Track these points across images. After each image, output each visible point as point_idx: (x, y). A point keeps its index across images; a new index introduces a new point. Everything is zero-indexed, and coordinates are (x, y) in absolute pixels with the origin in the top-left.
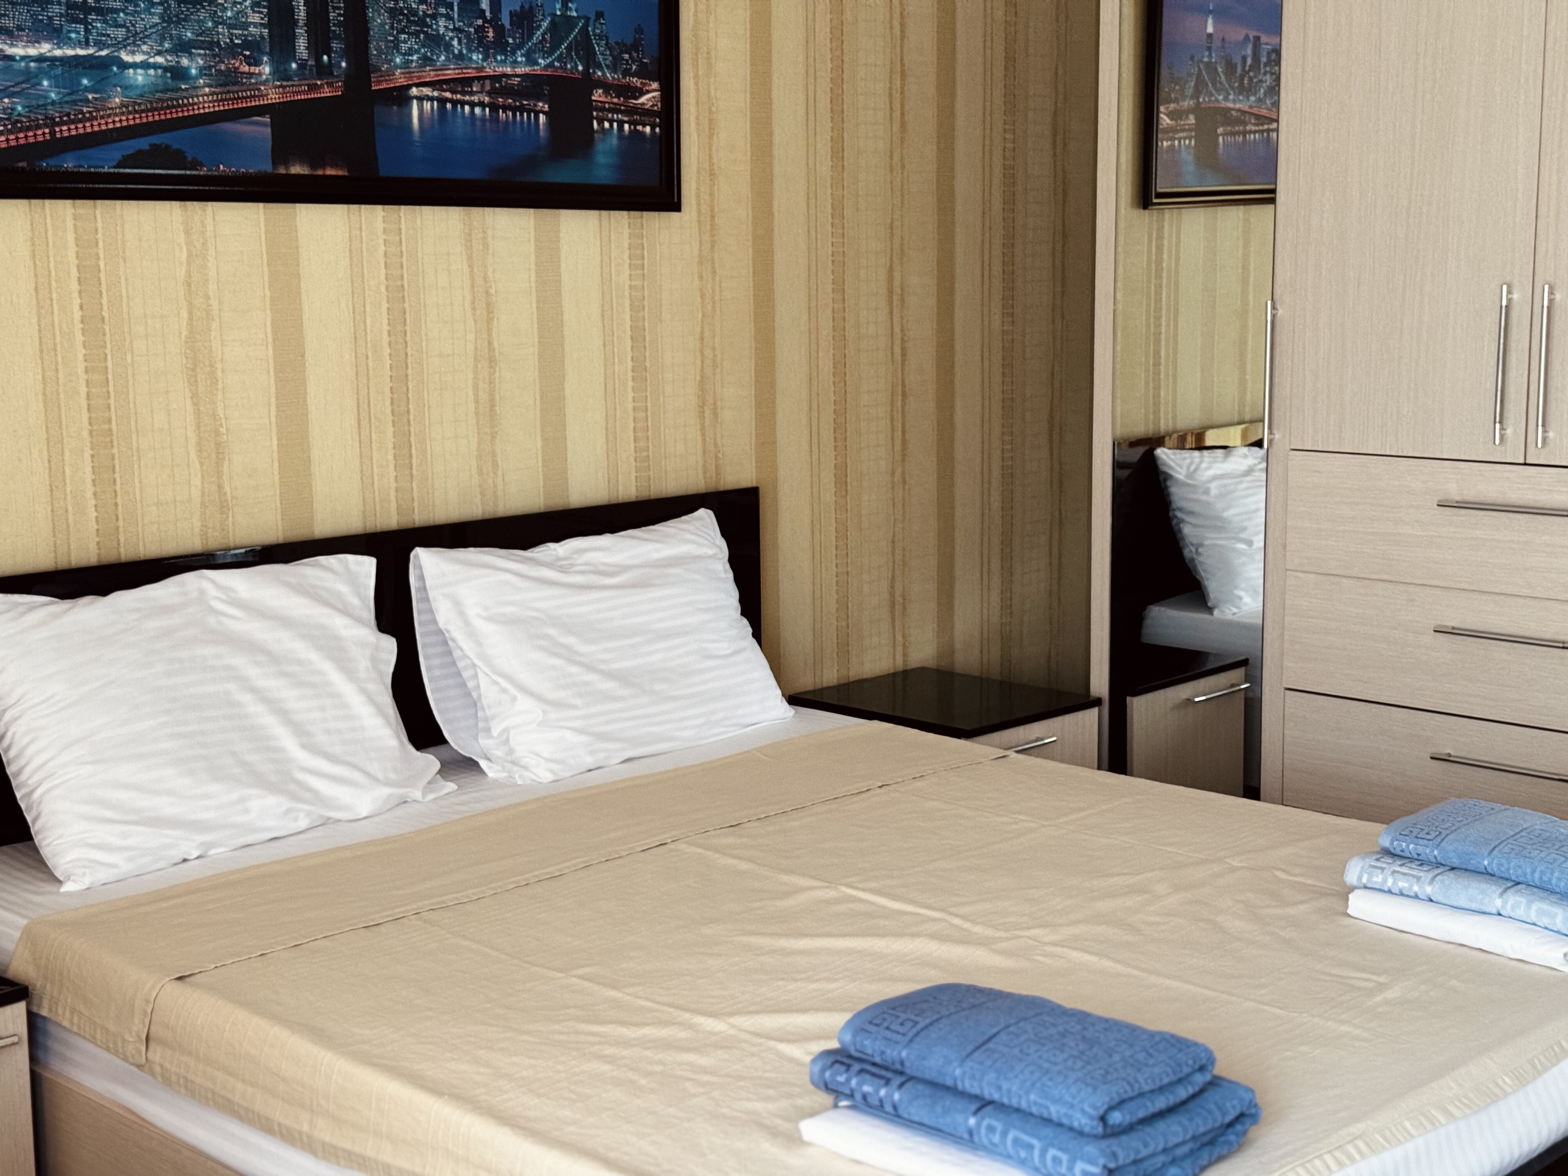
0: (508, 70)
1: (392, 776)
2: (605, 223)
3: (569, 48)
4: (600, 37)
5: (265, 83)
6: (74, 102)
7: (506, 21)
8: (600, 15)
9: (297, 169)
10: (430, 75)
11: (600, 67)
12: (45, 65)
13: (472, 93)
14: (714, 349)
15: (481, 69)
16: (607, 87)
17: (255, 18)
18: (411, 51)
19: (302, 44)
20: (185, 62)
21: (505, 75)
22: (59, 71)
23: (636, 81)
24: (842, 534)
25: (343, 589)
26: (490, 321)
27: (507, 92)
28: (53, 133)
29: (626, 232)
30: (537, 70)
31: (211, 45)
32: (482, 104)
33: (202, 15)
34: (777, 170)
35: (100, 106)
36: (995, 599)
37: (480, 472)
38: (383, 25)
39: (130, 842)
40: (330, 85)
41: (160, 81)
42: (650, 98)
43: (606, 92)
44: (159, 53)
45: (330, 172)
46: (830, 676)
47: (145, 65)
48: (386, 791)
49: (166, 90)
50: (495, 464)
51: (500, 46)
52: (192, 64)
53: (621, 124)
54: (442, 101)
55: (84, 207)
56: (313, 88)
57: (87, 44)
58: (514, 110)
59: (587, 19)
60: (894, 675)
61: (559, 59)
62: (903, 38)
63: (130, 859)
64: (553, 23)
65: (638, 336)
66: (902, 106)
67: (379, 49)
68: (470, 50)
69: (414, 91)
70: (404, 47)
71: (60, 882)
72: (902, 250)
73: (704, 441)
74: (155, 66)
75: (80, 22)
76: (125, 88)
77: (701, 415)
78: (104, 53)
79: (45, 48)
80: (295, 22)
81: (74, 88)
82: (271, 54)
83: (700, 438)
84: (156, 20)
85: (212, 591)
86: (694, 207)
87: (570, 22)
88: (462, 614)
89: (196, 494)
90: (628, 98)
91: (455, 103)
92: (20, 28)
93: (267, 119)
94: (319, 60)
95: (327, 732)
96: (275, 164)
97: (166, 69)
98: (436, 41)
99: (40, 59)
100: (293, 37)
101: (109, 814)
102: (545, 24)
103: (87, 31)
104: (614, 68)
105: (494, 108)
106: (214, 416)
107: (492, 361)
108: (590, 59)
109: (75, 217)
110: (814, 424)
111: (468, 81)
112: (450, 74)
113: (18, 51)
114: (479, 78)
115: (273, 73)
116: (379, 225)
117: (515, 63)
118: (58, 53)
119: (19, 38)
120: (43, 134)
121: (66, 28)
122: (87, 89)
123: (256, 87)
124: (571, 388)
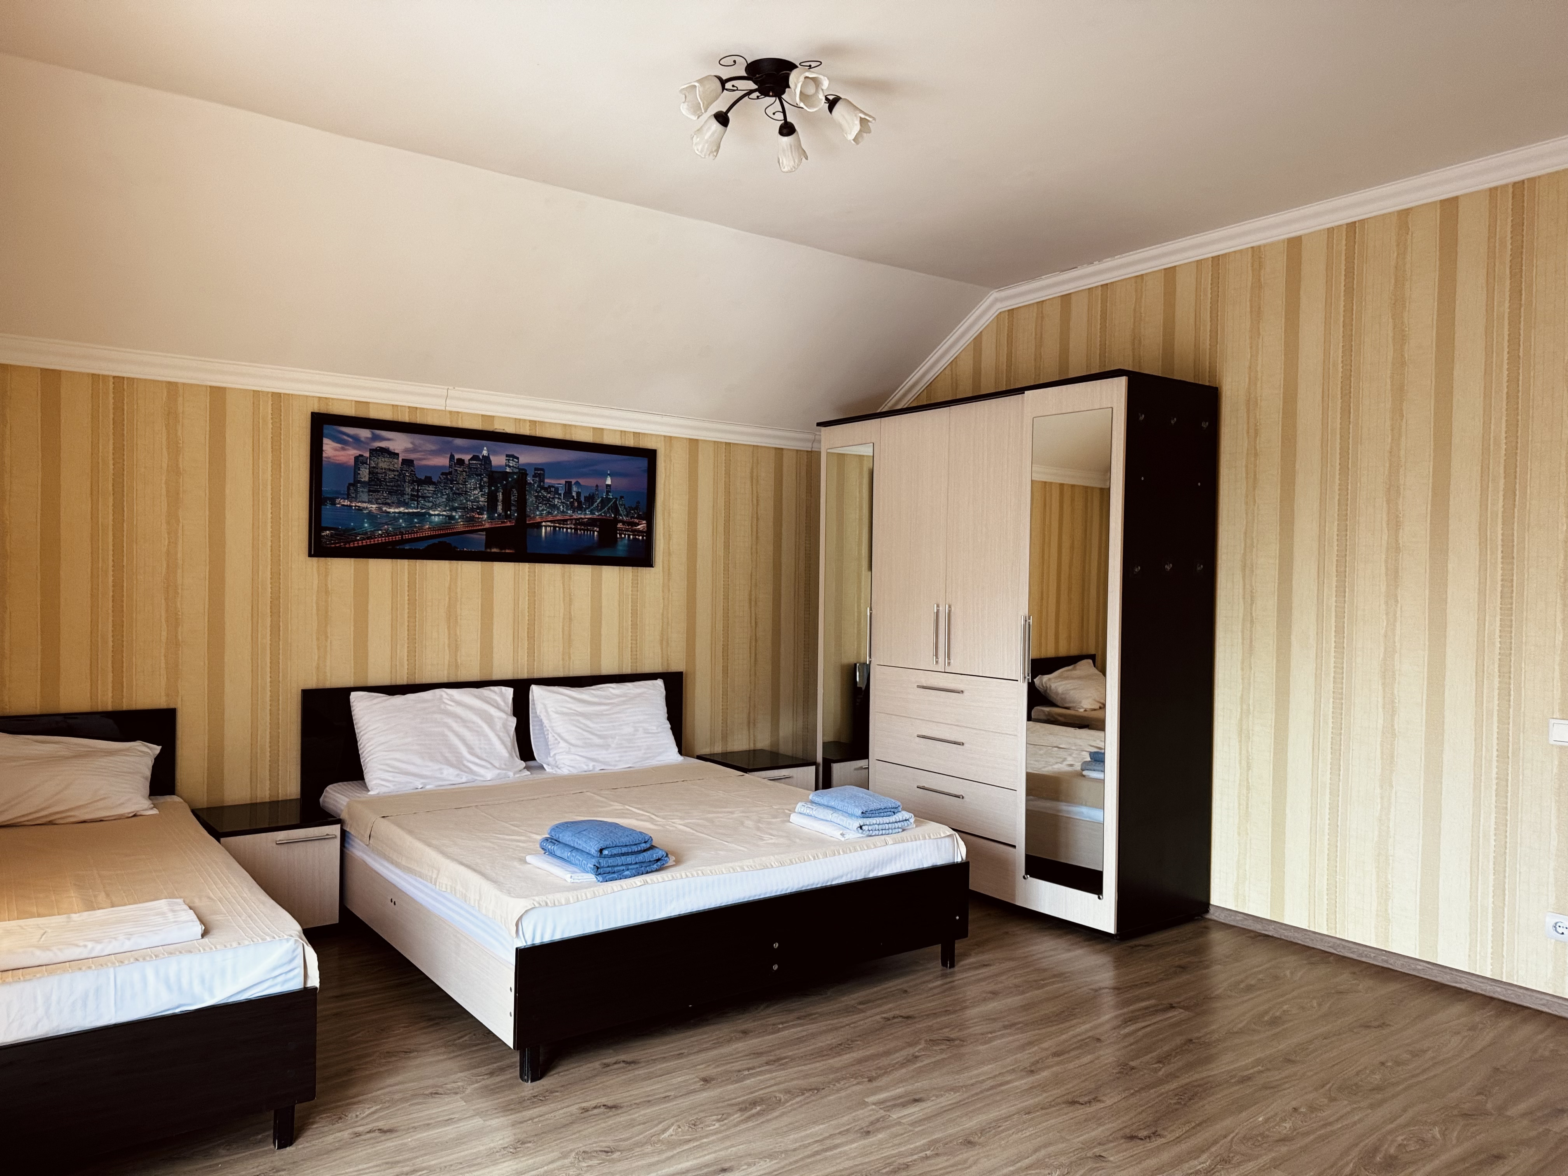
0: (583, 516)
1: (503, 766)
2: (622, 571)
3: (608, 509)
4: (621, 505)
5: (485, 521)
6: (411, 527)
7: (583, 499)
8: (622, 497)
9: (494, 550)
10: (550, 518)
11: (621, 516)
12: (401, 515)
13: (567, 524)
14: (668, 618)
15: (572, 516)
16: (624, 523)
17: (482, 499)
18: (543, 510)
19: (500, 508)
20: (454, 514)
21: (581, 518)
22: (406, 517)
23: (636, 521)
24: (725, 693)
25: (498, 699)
26: (570, 605)
27: (582, 524)
28: (402, 537)
29: (631, 574)
30: (595, 516)
31: (464, 508)
32: (571, 528)
33: (462, 498)
34: (699, 553)
35: (421, 529)
36: (800, 723)
37: (563, 659)
38: (532, 501)
39: (396, 779)
40: (510, 521)
41: (444, 521)
42: (642, 526)
43: (623, 524)
44: (444, 511)
45: (507, 551)
46: (718, 749)
47: (438, 515)
48: (498, 771)
49: (446, 523)
50: (570, 658)
51: (580, 508)
52: (457, 515)
53: (629, 536)
54: (555, 527)
55: (412, 562)
56: (503, 522)
57: (417, 508)
58: (584, 530)
59: (616, 499)
60: (749, 751)
61: (604, 513)
62: (757, 505)
63: (394, 785)
64: (602, 501)
65: (634, 613)
66: (757, 531)
67: (530, 509)
68: (567, 510)
69: (544, 524)
70: (540, 509)
71: (369, 791)
72: (756, 584)
73: (662, 653)
74: (443, 515)
75: (415, 500)
76: (431, 522)
77: (661, 644)
78: (423, 511)
79: (402, 509)
80: (498, 501)
81: (412, 522)
82: (488, 511)
83: (660, 652)
84: (444, 500)
85: (445, 696)
86: (661, 566)
87: (609, 500)
88: (547, 711)
89: (447, 662)
90: (632, 526)
91: (560, 528)
92: (393, 503)
93: (484, 533)
94: (506, 513)
95: (481, 748)
96: (486, 548)
97: (446, 516)
98: (554, 507)
99: (400, 513)
100: (497, 505)
101: (390, 770)
102: (598, 501)
103: (418, 504)
104: (627, 516)
105: (576, 529)
106: (456, 635)
107: (570, 619)
108: (617, 512)
109: (409, 565)
110: (713, 649)
111: (566, 520)
112: (559, 518)
113: (392, 510)
114: (570, 519)
115: (488, 518)
116: (527, 570)
117: (586, 514)
118: (406, 511)
119: (392, 506)
120: (399, 537)
121: (410, 502)
122: (416, 523)
123: (481, 522)
124: (604, 631)
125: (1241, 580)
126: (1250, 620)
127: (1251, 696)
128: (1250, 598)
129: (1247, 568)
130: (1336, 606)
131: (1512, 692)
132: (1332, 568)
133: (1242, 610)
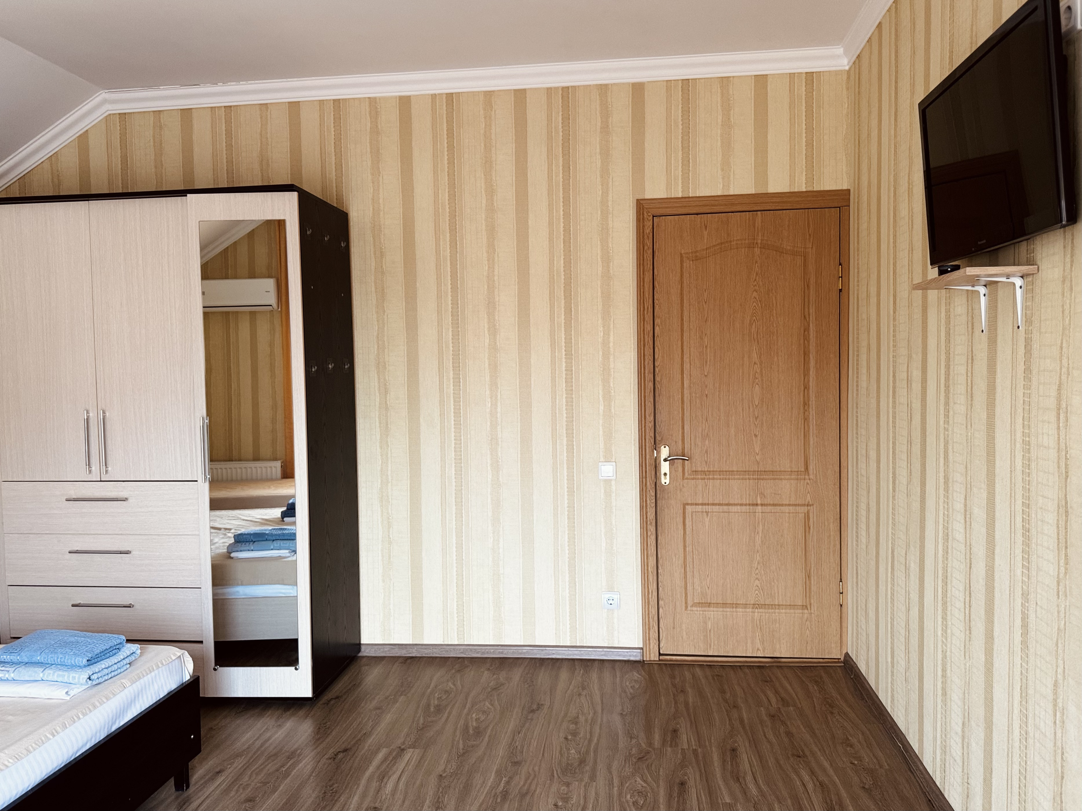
125: (376, 375)
126: (385, 407)
127: (389, 468)
128: (385, 390)
129: (381, 366)
130: (454, 393)
131: (575, 447)
132: (449, 364)
133: (378, 400)
